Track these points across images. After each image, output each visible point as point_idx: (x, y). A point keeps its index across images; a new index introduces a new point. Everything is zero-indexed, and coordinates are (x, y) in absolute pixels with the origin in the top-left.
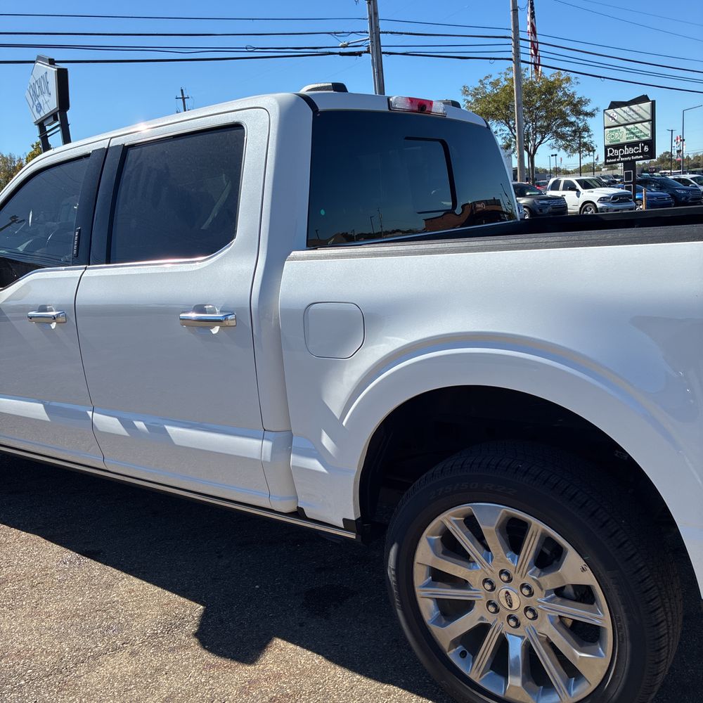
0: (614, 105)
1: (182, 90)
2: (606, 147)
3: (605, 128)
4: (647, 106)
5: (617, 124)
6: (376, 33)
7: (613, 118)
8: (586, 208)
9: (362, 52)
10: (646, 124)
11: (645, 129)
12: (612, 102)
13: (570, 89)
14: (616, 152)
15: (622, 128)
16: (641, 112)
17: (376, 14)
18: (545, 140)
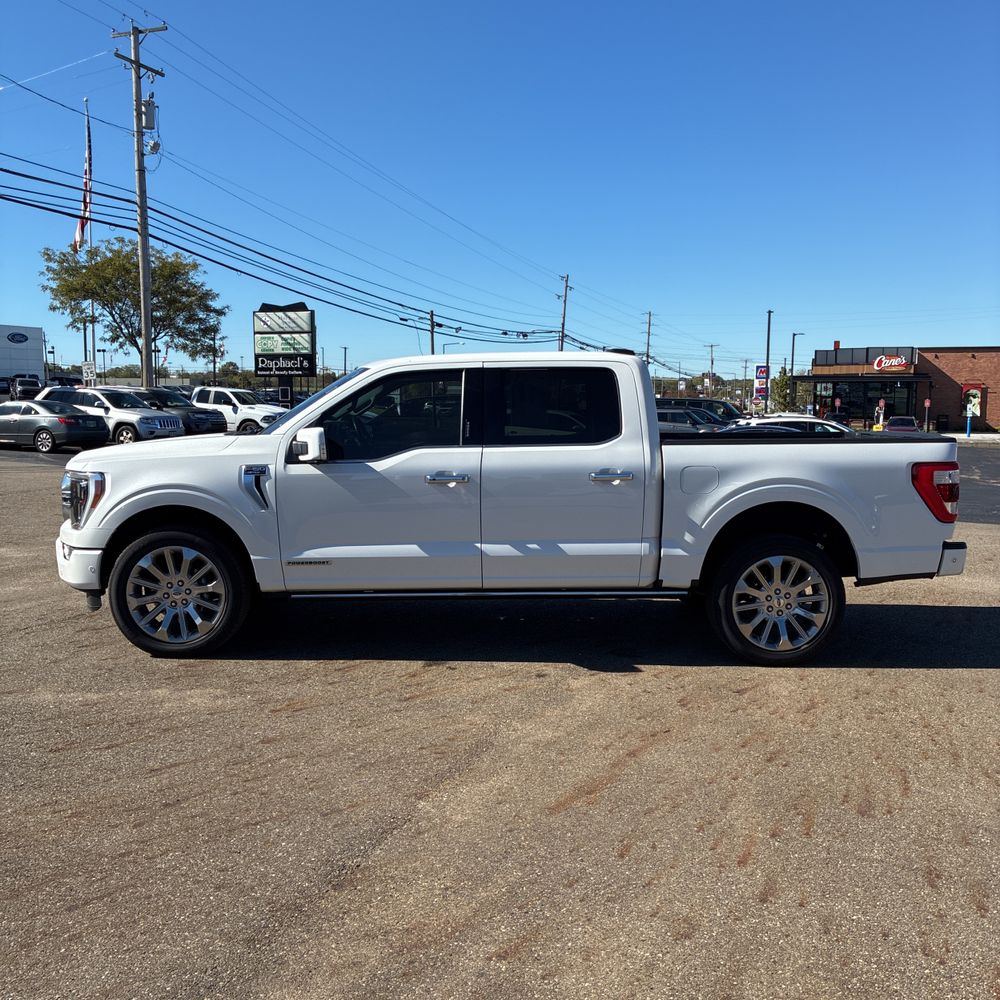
0: (266, 308)
2: (257, 357)
3: (255, 333)
4: (304, 315)
5: (269, 330)
7: (265, 323)
8: (245, 427)
10: (305, 336)
11: (303, 341)
12: (264, 305)
13: (196, 278)
14: (272, 364)
15: (276, 336)
16: (299, 322)
18: (161, 335)
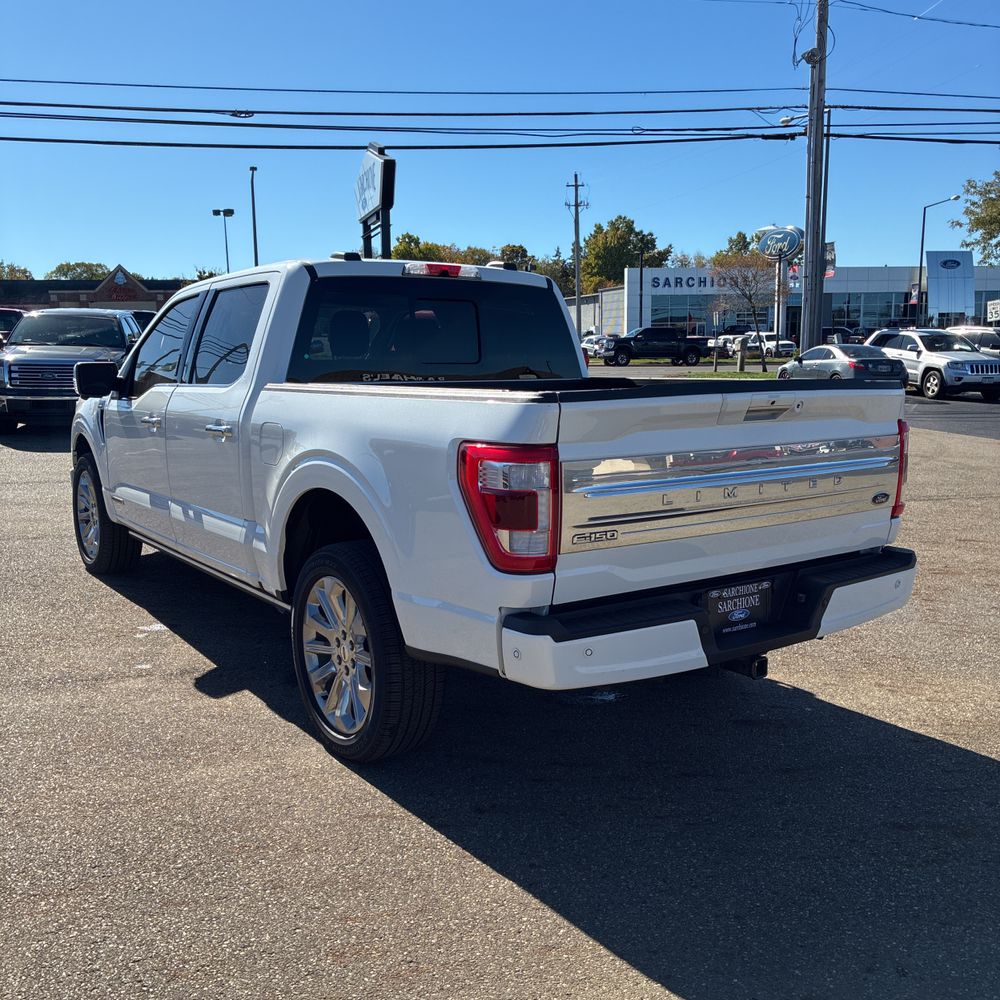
1: (576, 176)
6: (818, 109)
9: (795, 135)
17: (821, 81)
